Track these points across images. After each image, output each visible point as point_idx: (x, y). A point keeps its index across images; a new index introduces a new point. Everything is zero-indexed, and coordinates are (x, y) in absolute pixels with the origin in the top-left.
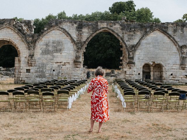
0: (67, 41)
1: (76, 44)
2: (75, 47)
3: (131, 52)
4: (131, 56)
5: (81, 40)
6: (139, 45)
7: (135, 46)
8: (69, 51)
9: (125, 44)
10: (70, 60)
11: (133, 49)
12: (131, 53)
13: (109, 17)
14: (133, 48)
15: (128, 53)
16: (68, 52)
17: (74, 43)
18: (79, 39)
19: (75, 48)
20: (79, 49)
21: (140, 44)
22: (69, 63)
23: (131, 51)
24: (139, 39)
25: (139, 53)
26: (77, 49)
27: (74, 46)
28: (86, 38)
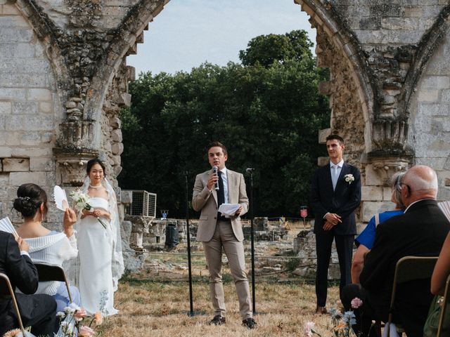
0: (13, 27)
1: (64, 48)
2: (56, 62)
3: (394, 88)
4: (393, 113)
5: (95, 23)
6: (436, 48)
7: (413, 52)
8: (27, 88)
9: (354, 41)
10: (29, 142)
11: (403, 73)
12: (391, 92)
13: (240, 76)
14: (403, 66)
15: (370, 96)
16: (21, 96)
17: (52, 43)
18: (78, 14)
19: (59, 71)
20: (81, 75)
21: (441, 40)
22: (28, 159)
23: (388, 81)
24: (438, 11)
25: (436, 93)
26: (72, 74)
27: (51, 62)
28: (122, 13)
